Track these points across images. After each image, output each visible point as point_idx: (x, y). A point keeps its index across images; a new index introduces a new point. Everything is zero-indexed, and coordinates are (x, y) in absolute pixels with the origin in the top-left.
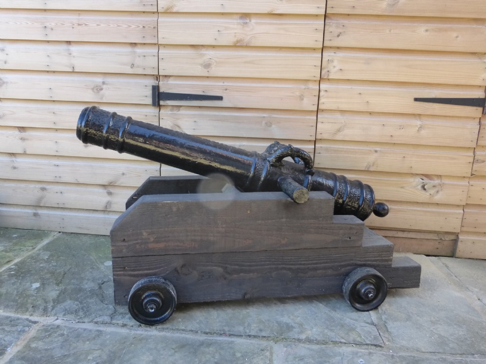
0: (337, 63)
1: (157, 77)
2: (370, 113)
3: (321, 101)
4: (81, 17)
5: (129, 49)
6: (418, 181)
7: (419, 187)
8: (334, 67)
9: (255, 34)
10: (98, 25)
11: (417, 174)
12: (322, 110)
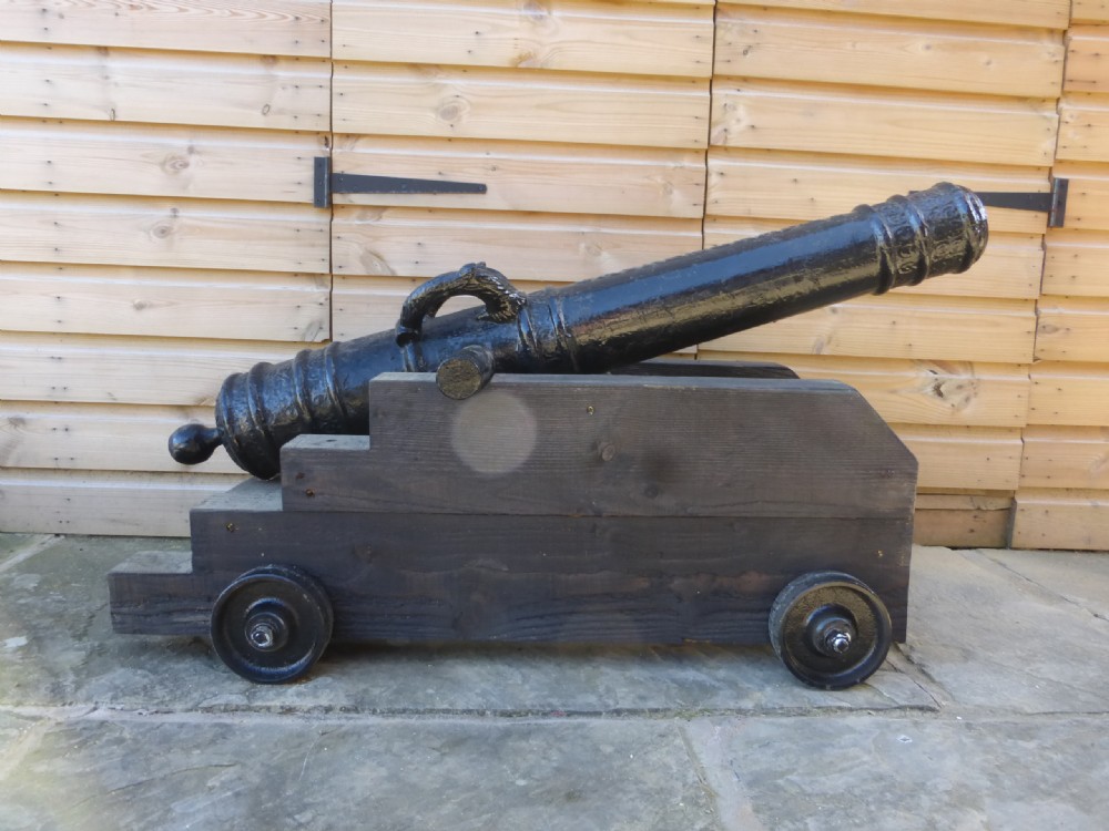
0: (741, 114)
1: (326, 139)
3: (712, 196)
5: (258, 70)
6: (924, 376)
7: (929, 390)
9: (561, 42)
10: (181, 10)
11: (921, 362)
12: (715, 218)
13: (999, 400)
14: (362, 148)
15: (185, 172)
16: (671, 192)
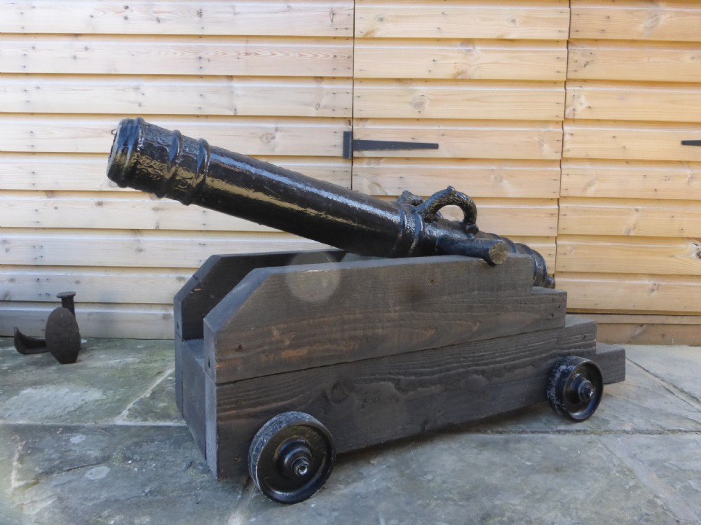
0: (583, 101)
1: (349, 121)
2: (627, 162)
3: (567, 146)
4: (249, 45)
5: (313, 85)
6: (690, 247)
7: (694, 255)
8: (581, 104)
9: (482, 64)
10: (273, 54)
11: (689, 238)
12: (567, 160)
15: (273, 142)
16: (542, 146)
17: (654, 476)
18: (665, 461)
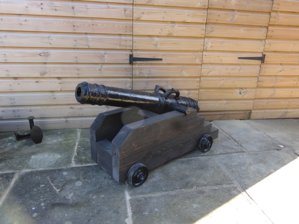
0: (209, 44)
1: (131, 51)
2: (222, 64)
3: (204, 59)
4: (93, 21)
5: (118, 37)
6: (238, 91)
7: (239, 93)
8: (209, 45)
9: (178, 31)
10: (103, 25)
11: (238, 88)
12: (203, 64)
13: (250, 94)
14: (138, 52)
15: (104, 58)
16: (196, 59)
17: (225, 168)
18: (228, 163)
